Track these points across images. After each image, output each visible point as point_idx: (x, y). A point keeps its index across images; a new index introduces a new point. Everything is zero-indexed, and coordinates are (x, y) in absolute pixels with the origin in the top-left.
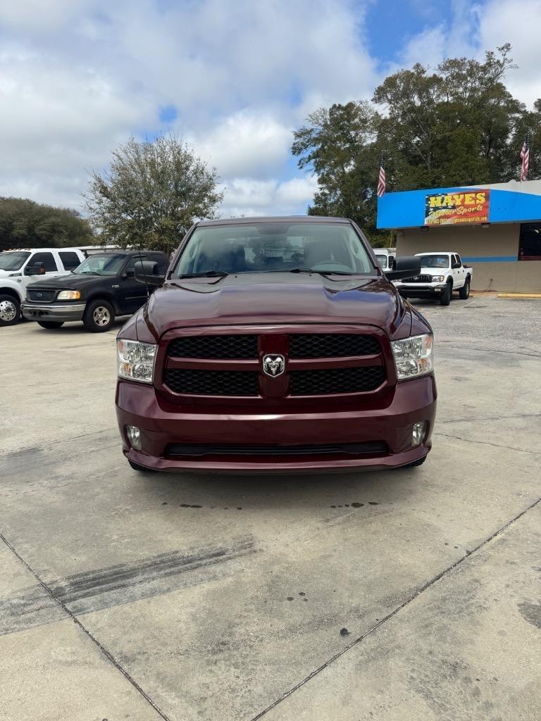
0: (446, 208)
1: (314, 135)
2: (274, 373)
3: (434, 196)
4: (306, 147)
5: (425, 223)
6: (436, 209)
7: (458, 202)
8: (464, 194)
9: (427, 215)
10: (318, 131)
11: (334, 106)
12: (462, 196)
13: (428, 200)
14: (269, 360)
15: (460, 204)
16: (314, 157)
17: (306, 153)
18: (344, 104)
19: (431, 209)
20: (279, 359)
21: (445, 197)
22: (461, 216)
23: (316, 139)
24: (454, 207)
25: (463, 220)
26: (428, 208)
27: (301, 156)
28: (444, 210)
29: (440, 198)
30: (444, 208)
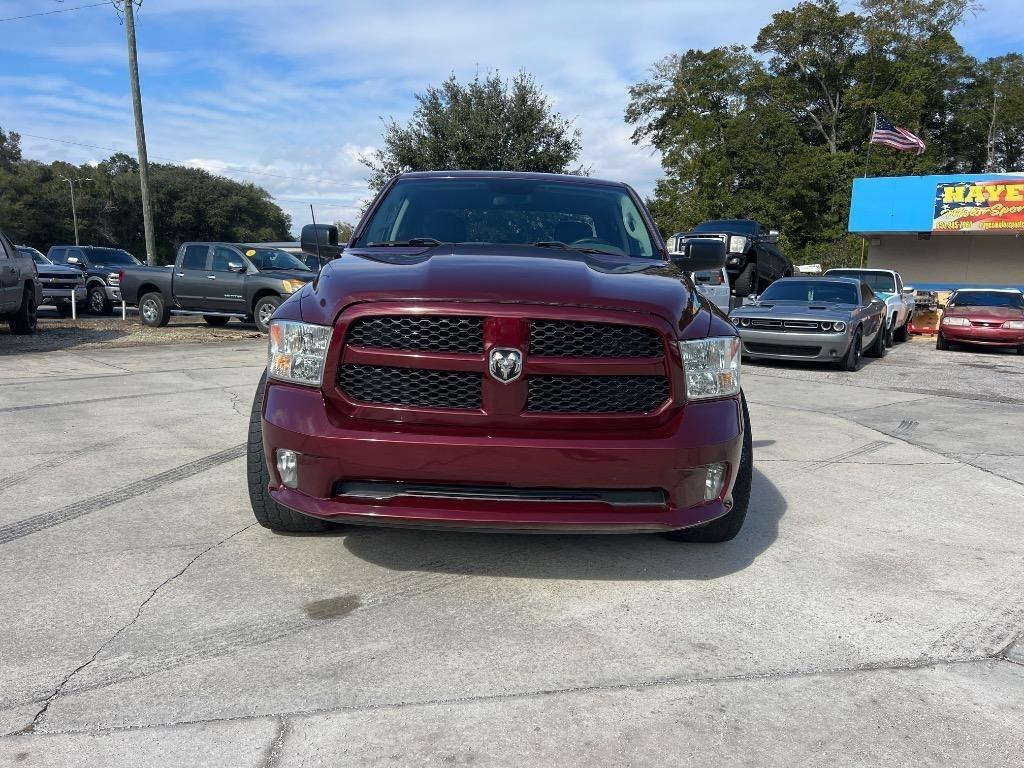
0: (973, 204)
1: (661, 94)
2: (505, 376)
3: (951, 185)
4: (647, 110)
5: (934, 227)
6: (953, 205)
7: (994, 197)
8: (1005, 184)
9: (938, 215)
10: (667, 89)
11: (691, 53)
12: (1001, 188)
13: (941, 191)
14: (498, 356)
15: (996, 199)
16: (656, 128)
17: (645, 120)
18: (706, 51)
19: (945, 207)
20: (512, 356)
21: (972, 188)
22: (998, 219)
23: (663, 100)
24: (985, 204)
25: (1003, 225)
26: (940, 204)
27: (637, 125)
28: (968, 209)
29: (963, 189)
30: (968, 204)
